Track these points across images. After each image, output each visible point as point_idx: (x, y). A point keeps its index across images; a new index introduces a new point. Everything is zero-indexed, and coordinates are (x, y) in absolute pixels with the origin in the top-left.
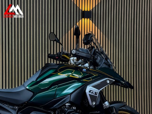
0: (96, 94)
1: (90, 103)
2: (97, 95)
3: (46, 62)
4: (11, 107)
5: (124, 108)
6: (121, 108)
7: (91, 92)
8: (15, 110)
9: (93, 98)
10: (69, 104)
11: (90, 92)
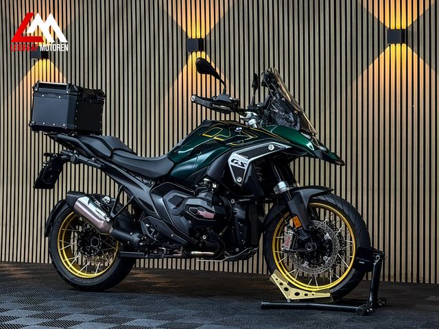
0: (243, 165)
1: (235, 181)
2: (246, 168)
3: (204, 118)
4: (144, 181)
5: (321, 198)
6: (315, 198)
7: (235, 161)
8: (150, 186)
9: (239, 172)
10: (208, 180)
11: (232, 161)
